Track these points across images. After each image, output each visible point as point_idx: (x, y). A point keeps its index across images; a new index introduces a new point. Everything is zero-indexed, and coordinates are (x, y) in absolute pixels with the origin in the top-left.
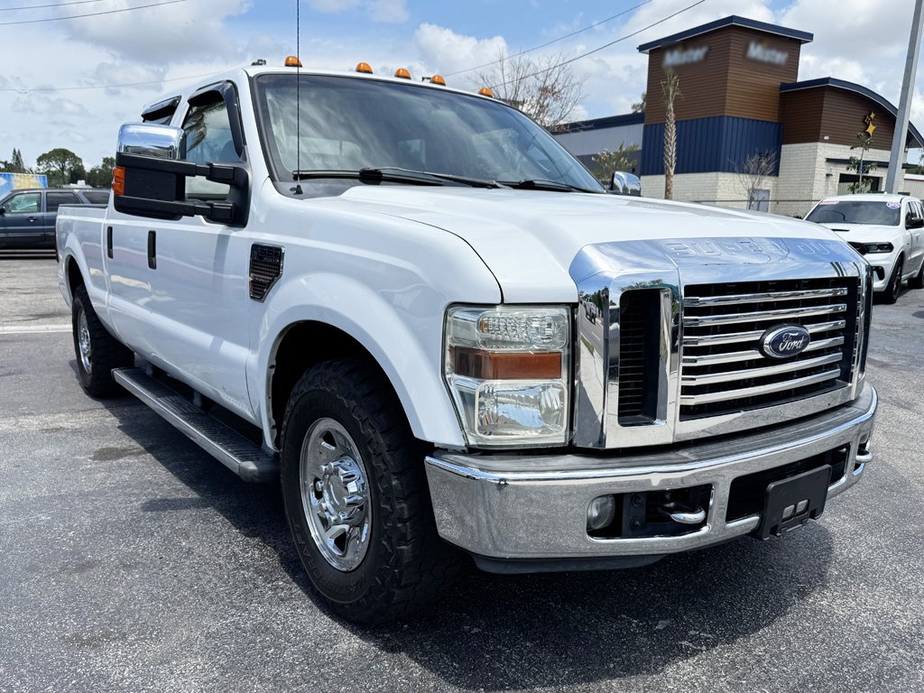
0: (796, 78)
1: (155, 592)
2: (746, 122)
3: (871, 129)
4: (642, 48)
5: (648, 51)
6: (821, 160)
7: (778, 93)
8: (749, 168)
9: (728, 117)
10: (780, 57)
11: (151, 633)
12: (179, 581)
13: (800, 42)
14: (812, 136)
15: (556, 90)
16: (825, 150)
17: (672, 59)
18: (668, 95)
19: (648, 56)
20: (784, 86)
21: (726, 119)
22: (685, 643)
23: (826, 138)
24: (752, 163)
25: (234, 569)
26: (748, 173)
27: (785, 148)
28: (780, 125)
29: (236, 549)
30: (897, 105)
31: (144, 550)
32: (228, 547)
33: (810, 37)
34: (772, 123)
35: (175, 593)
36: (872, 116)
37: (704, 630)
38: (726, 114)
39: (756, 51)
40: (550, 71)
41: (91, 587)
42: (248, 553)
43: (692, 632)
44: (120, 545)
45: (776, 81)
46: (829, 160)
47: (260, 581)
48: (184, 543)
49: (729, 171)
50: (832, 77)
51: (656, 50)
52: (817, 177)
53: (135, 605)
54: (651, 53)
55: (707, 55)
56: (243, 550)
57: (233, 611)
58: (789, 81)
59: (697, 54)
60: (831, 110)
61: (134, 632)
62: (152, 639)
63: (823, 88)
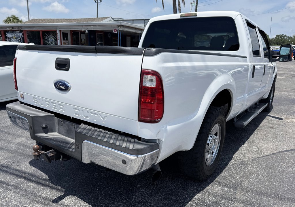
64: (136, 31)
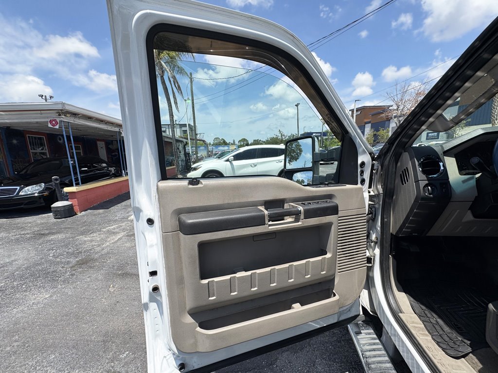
64: (109, 127)
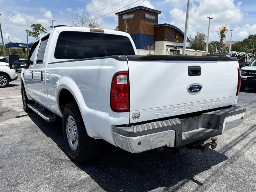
0: (158, 23)
1: (25, 171)
2: (145, 35)
3: (177, 37)
4: (116, 14)
5: (118, 15)
6: (165, 46)
7: (153, 28)
8: (148, 48)
9: (141, 34)
10: (153, 18)
11: (30, 181)
12: (31, 168)
13: (158, 14)
14: (162, 39)
15: (94, 25)
16: (166, 43)
17: (125, 17)
18: (126, 28)
19: (118, 16)
20: (155, 26)
21: (140, 34)
22: (161, 165)
23: (166, 40)
24: (149, 47)
25: (44, 163)
26: (148, 49)
27: (156, 42)
28: (154, 36)
29: (42, 158)
30: (184, 32)
31: (16, 161)
32: (40, 158)
33: (160, 12)
34: (152, 36)
35: (31, 171)
36: (177, 34)
37: (164, 162)
38: (140, 33)
39: (147, 16)
40: (92, 20)
41: (6, 172)
42: (46, 159)
43: (162, 163)
44: (8, 161)
45: (153, 24)
46: (167, 46)
47: (53, 165)
48: (27, 159)
49: (142, 49)
50: (167, 23)
51: (120, 14)
52: (164, 50)
53: (21, 175)
54: (119, 15)
55: (134, 16)
56: (45, 158)
57: (50, 173)
58: (156, 24)
59: (132, 16)
60: (167, 32)
61: (25, 181)
62: (31, 182)
63: (165, 26)
